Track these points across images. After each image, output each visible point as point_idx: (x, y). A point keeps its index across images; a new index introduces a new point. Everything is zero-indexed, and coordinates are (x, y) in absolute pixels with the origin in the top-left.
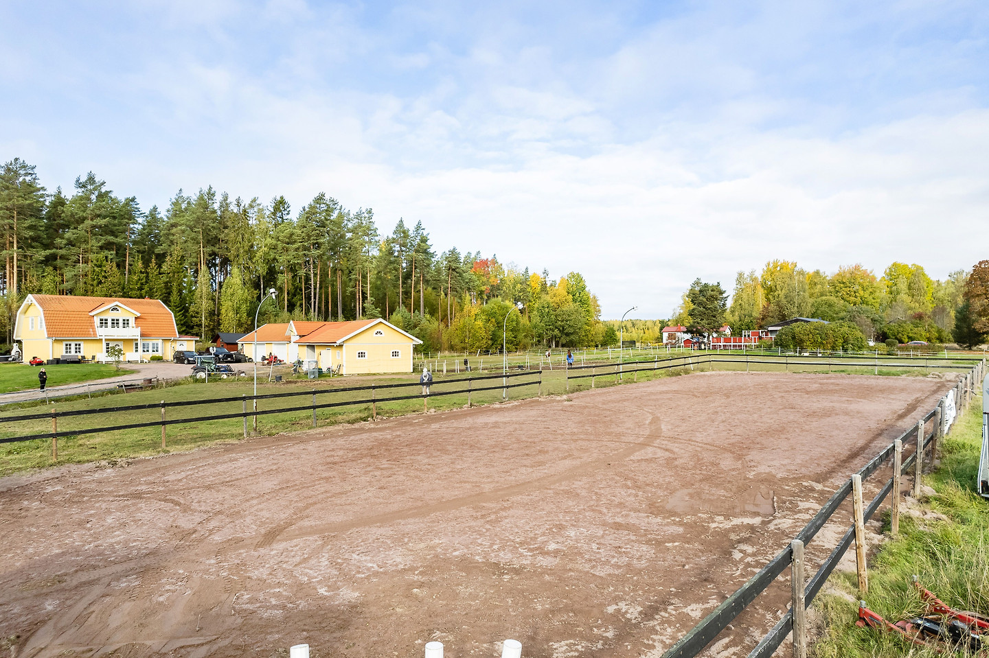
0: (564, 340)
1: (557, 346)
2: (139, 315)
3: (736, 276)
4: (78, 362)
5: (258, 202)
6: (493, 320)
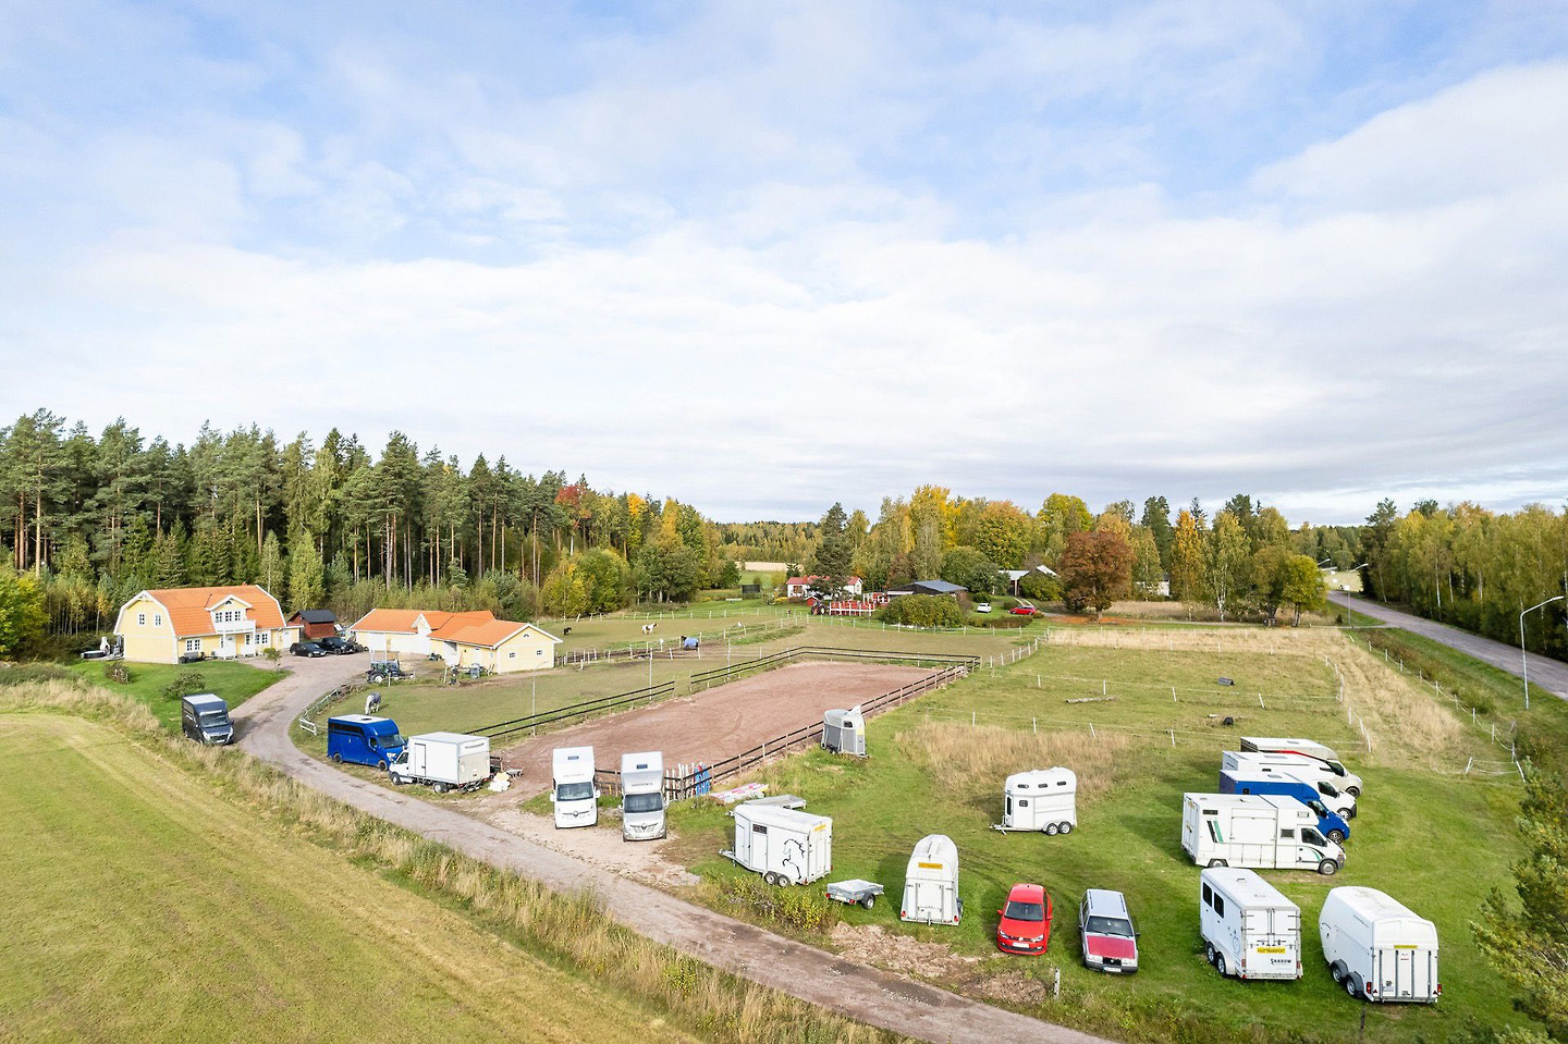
0: (674, 591)
1: (664, 599)
2: (250, 606)
3: (882, 503)
4: (201, 659)
5: (306, 437)
6: (593, 576)
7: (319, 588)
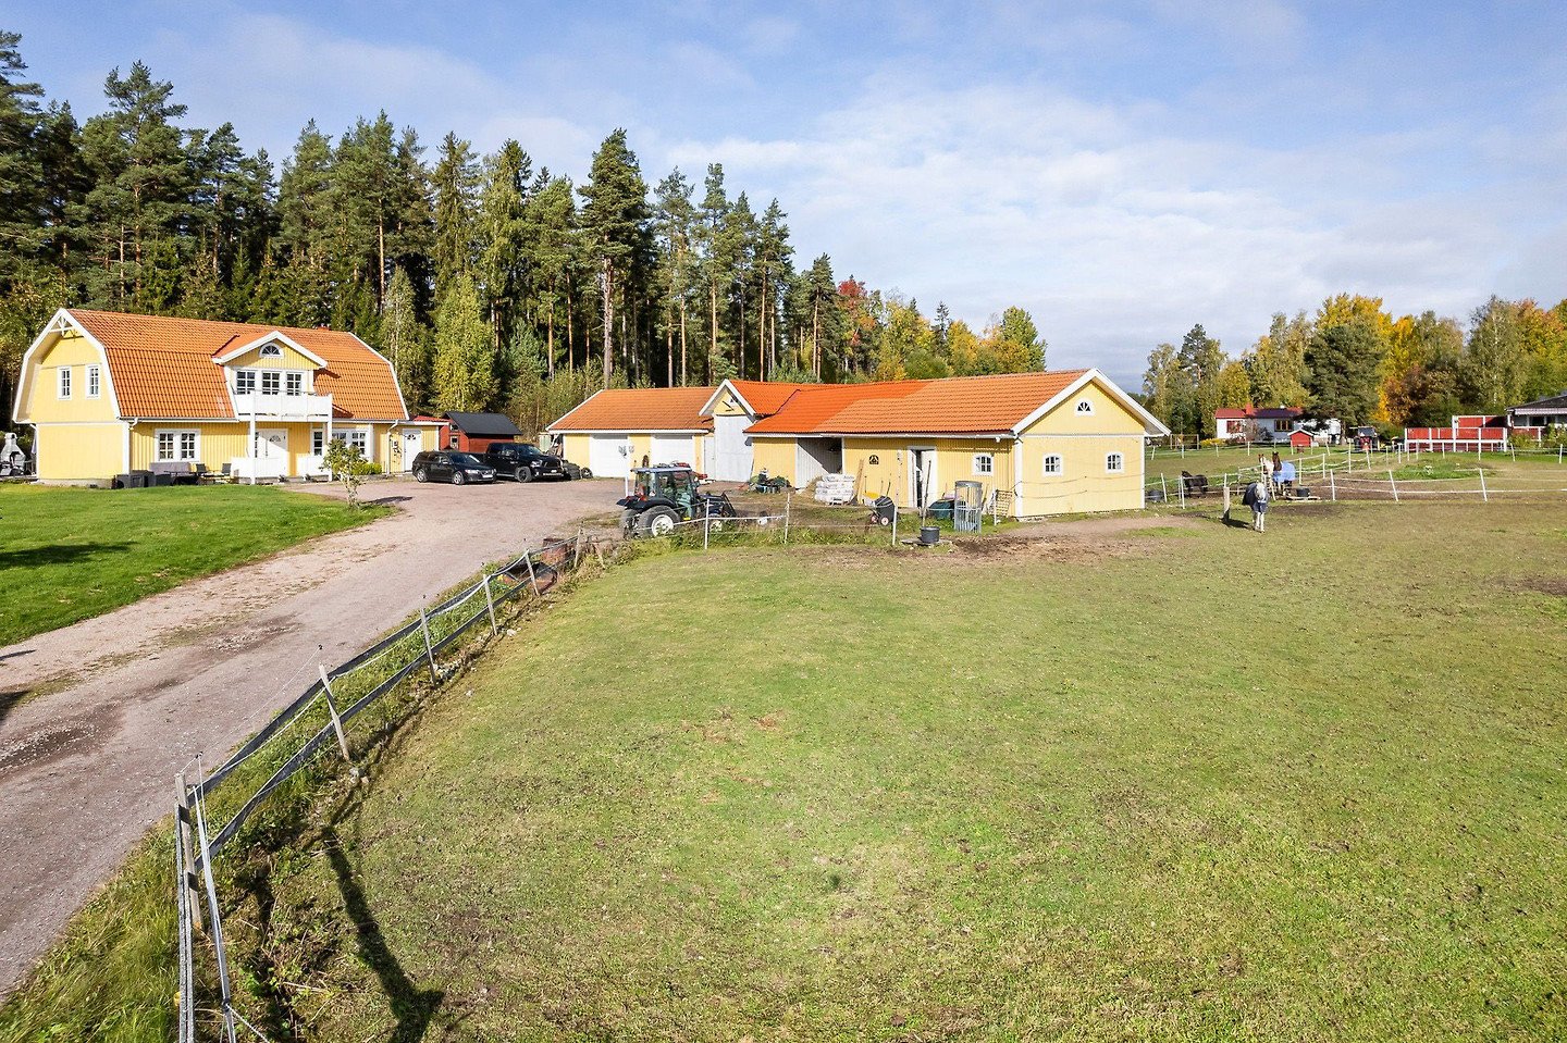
2: (324, 364)
4: (193, 479)
7: (484, 377)
